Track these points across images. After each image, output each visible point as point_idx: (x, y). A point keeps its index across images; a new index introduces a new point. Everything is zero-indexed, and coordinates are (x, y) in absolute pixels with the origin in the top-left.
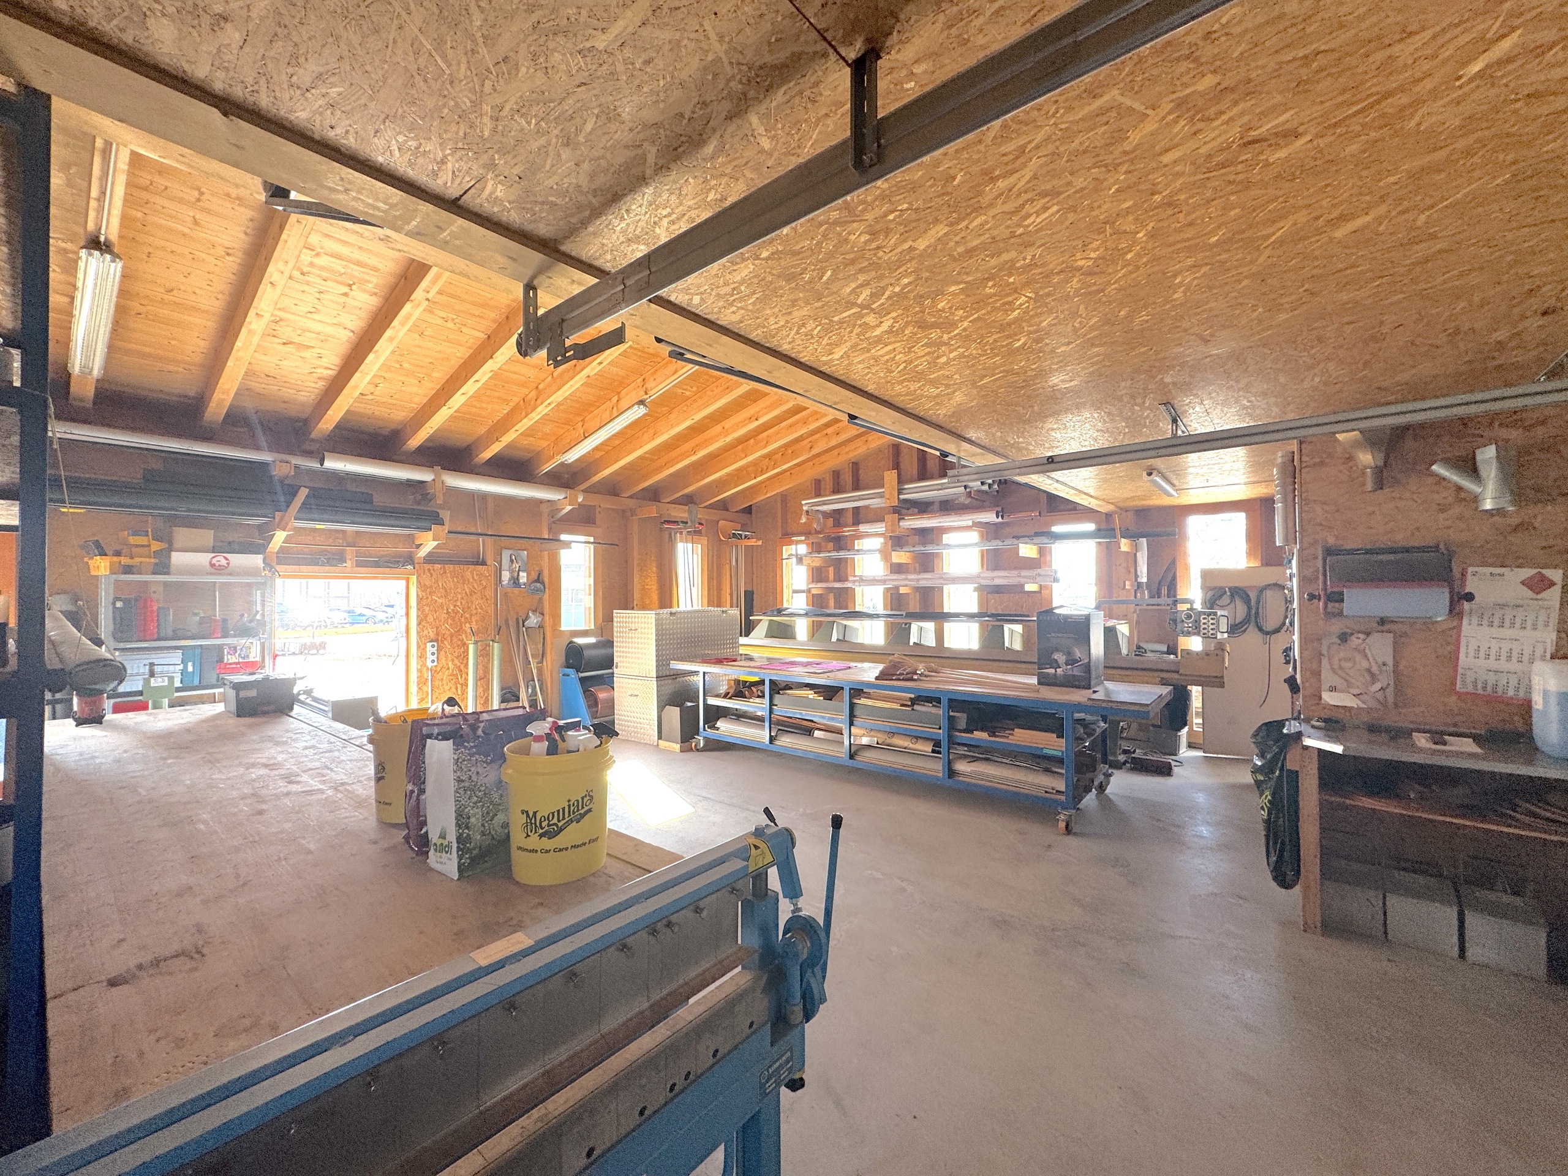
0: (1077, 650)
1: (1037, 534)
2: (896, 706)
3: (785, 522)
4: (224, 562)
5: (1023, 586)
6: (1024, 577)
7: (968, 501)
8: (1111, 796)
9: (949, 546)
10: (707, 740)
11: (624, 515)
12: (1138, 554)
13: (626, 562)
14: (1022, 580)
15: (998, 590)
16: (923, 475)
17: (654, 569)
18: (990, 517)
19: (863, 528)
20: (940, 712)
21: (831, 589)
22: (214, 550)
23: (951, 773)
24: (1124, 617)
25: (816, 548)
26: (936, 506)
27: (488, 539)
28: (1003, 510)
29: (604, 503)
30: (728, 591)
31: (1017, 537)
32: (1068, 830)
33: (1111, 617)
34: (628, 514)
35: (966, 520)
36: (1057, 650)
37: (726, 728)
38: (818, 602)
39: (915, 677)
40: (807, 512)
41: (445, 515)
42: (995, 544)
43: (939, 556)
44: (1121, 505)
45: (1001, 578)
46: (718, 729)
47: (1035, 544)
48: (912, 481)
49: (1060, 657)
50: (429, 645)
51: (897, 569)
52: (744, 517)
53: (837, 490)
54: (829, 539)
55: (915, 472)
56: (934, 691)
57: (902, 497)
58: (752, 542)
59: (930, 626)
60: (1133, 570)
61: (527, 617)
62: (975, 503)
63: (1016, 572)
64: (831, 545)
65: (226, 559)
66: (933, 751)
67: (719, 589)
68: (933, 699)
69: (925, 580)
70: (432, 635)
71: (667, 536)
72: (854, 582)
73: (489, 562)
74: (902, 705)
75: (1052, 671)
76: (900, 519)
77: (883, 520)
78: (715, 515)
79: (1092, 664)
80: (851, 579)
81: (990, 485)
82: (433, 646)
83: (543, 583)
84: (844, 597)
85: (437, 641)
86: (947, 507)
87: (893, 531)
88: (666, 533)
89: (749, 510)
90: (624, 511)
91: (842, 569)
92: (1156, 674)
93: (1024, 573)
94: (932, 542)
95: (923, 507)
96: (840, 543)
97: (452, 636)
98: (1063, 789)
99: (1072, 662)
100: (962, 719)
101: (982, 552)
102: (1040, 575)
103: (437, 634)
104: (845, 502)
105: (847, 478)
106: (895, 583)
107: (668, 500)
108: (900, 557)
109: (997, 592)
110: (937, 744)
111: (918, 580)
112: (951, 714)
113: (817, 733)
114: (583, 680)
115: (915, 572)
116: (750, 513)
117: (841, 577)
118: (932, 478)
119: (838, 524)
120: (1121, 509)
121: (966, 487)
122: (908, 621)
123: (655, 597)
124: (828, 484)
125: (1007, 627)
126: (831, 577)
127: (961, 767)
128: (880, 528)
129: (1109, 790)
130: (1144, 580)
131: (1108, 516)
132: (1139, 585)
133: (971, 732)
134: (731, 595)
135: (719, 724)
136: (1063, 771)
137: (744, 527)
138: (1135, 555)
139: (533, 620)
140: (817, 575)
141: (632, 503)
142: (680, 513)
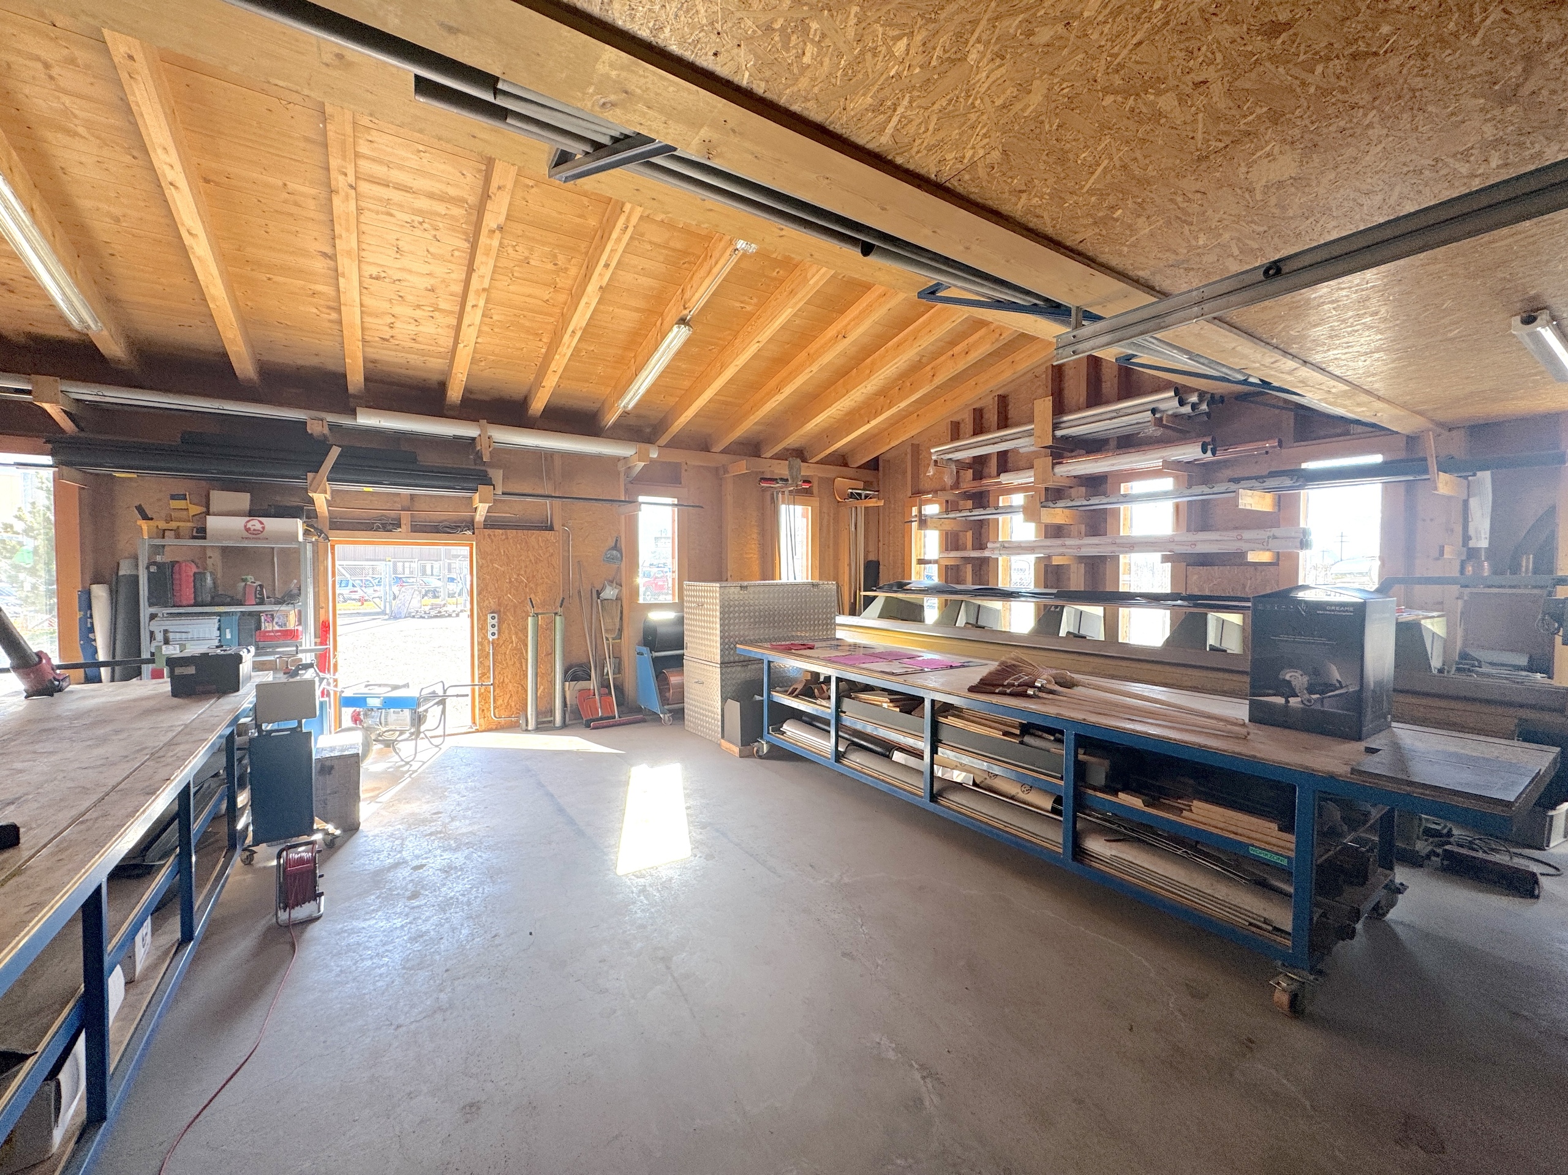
0: (1334, 668)
1: (1273, 474)
2: (998, 735)
3: (916, 477)
4: (259, 526)
5: (1242, 555)
6: (1248, 541)
7: (1159, 432)
8: (1399, 929)
9: (1129, 499)
10: (773, 747)
11: (718, 473)
12: (1473, 503)
13: (720, 527)
14: (1244, 546)
15: (1204, 560)
16: (1095, 398)
17: (755, 536)
18: (1191, 452)
19: (1005, 479)
20: (1063, 752)
21: (967, 560)
22: (252, 513)
23: (1078, 852)
24: (1439, 605)
25: (950, 507)
26: (1113, 444)
27: (557, 502)
28: (1214, 440)
29: (692, 459)
30: (847, 562)
31: (1236, 481)
32: (1296, 1008)
33: (1410, 606)
34: (722, 472)
35: (1151, 460)
36: (1292, 666)
37: (793, 733)
38: (952, 573)
39: (1030, 692)
40: (936, 461)
41: (497, 475)
42: (1200, 492)
43: (1116, 513)
44: (1440, 416)
45: (1208, 543)
46: (783, 733)
47: (1268, 490)
48: (1079, 409)
49: (1297, 678)
50: (489, 616)
51: (1055, 532)
52: (868, 475)
53: (979, 430)
54: (967, 496)
55: (1083, 399)
56: (1056, 718)
57: (1059, 433)
58: (872, 503)
59: (1097, 611)
60: (1459, 529)
61: (603, 589)
62: (1169, 432)
63: (1234, 534)
64: (969, 504)
65: (261, 523)
66: (1054, 811)
67: (837, 558)
68: (1053, 731)
69: (1092, 546)
70: (493, 605)
71: (768, 498)
72: (993, 549)
73: (556, 527)
74: (1005, 734)
75: (1280, 700)
76: (1054, 465)
77: (1031, 467)
78: (831, 471)
79: (1367, 695)
80: (989, 545)
81: (1194, 406)
82: (494, 618)
83: (620, 551)
84: (983, 567)
85: (498, 612)
86: (1128, 442)
87: (1044, 481)
88: (768, 494)
89: (874, 465)
90: (717, 469)
91: (981, 533)
92: (1511, 711)
93: (1247, 535)
94: (1105, 494)
95: (1093, 446)
96: (981, 499)
97: (515, 607)
98: (1289, 928)
99: (1320, 686)
100: (1099, 769)
101: (1177, 507)
102: (1275, 537)
103: (500, 605)
104: (988, 445)
105: (992, 417)
106: (1047, 551)
107: (769, 455)
108: (1058, 515)
109: (1203, 565)
110: (1058, 800)
111: (1079, 547)
112: (1081, 757)
113: (898, 756)
114: (655, 660)
115: (1080, 536)
116: (877, 469)
117: (980, 545)
118: (1107, 402)
119: (979, 476)
120: (1441, 424)
121: (1154, 411)
122: (1060, 603)
123: (756, 568)
124: (968, 426)
125: (1212, 617)
126: (969, 544)
127: (1096, 845)
128: (1026, 478)
129: (1392, 915)
130: (1484, 543)
131: (1412, 440)
132: (1472, 554)
133: (1115, 793)
134: (850, 565)
135: (785, 727)
136: (1291, 890)
137: (868, 485)
138: (1466, 503)
139: (610, 593)
140: (951, 542)
141: (725, 459)
142: (781, 469)
